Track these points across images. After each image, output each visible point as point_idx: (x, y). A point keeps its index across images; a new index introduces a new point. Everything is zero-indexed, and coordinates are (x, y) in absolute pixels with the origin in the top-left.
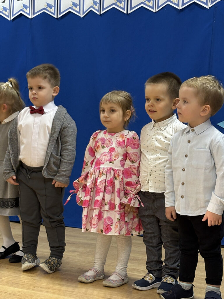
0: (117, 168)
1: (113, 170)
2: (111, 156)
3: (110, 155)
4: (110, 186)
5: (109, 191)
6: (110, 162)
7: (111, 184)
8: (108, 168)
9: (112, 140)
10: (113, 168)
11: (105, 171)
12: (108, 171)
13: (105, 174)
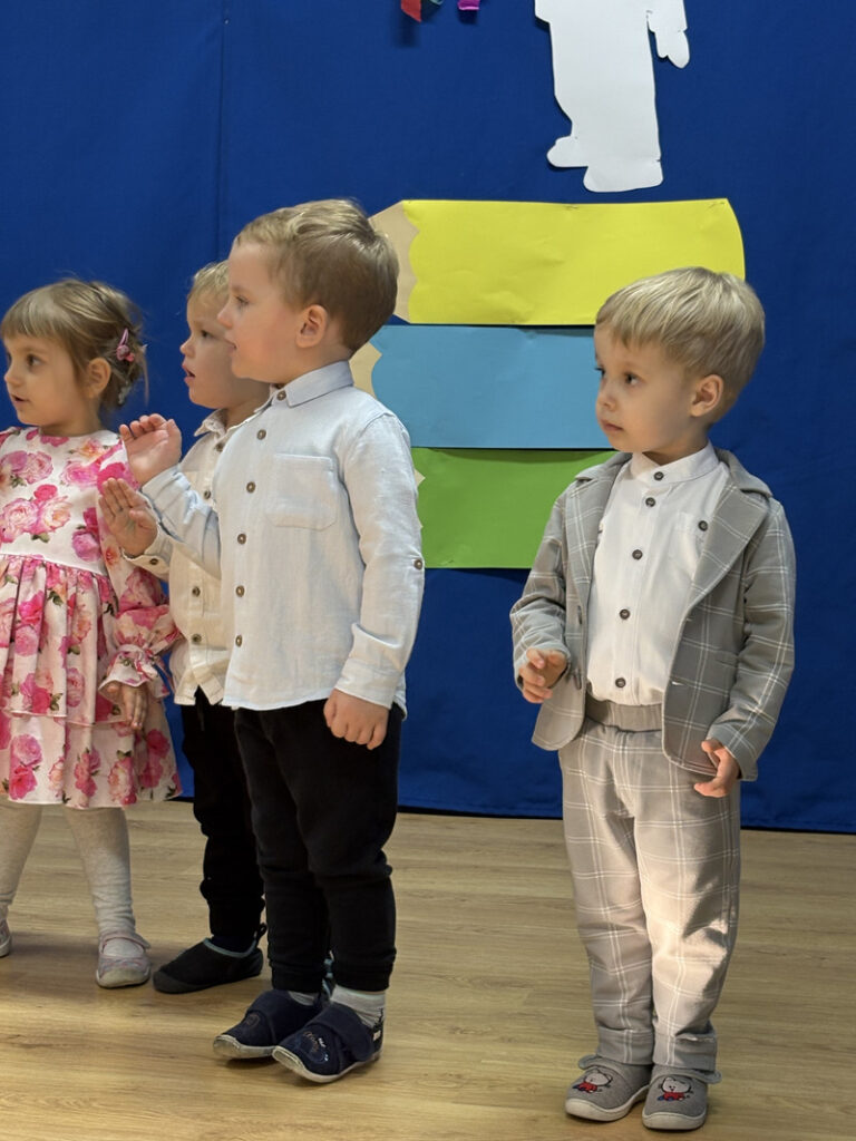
0: (59, 562)
1: (44, 566)
2: (39, 514)
3: (36, 510)
4: (29, 623)
5: (27, 642)
6: (35, 537)
7: (33, 618)
8: (26, 557)
9: (49, 459)
10: (46, 559)
11: (14, 567)
12: (26, 570)
13: (16, 579)
